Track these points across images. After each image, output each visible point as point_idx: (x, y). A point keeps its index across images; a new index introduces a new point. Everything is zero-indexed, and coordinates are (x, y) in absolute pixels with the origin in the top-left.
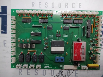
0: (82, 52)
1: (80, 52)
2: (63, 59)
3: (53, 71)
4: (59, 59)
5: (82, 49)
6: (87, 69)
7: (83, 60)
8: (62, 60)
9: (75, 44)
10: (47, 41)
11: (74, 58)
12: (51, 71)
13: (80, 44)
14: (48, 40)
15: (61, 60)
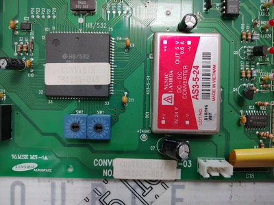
0: (200, 83)
1: (191, 83)
2: (103, 123)
3: (63, 189)
4: (83, 126)
5: (200, 69)
6: (226, 175)
7: (205, 126)
8: (98, 128)
9: (165, 42)
10: (29, 37)
11: (160, 119)
12: (49, 190)
13: (189, 43)
14: (32, 33)
15: (91, 127)
